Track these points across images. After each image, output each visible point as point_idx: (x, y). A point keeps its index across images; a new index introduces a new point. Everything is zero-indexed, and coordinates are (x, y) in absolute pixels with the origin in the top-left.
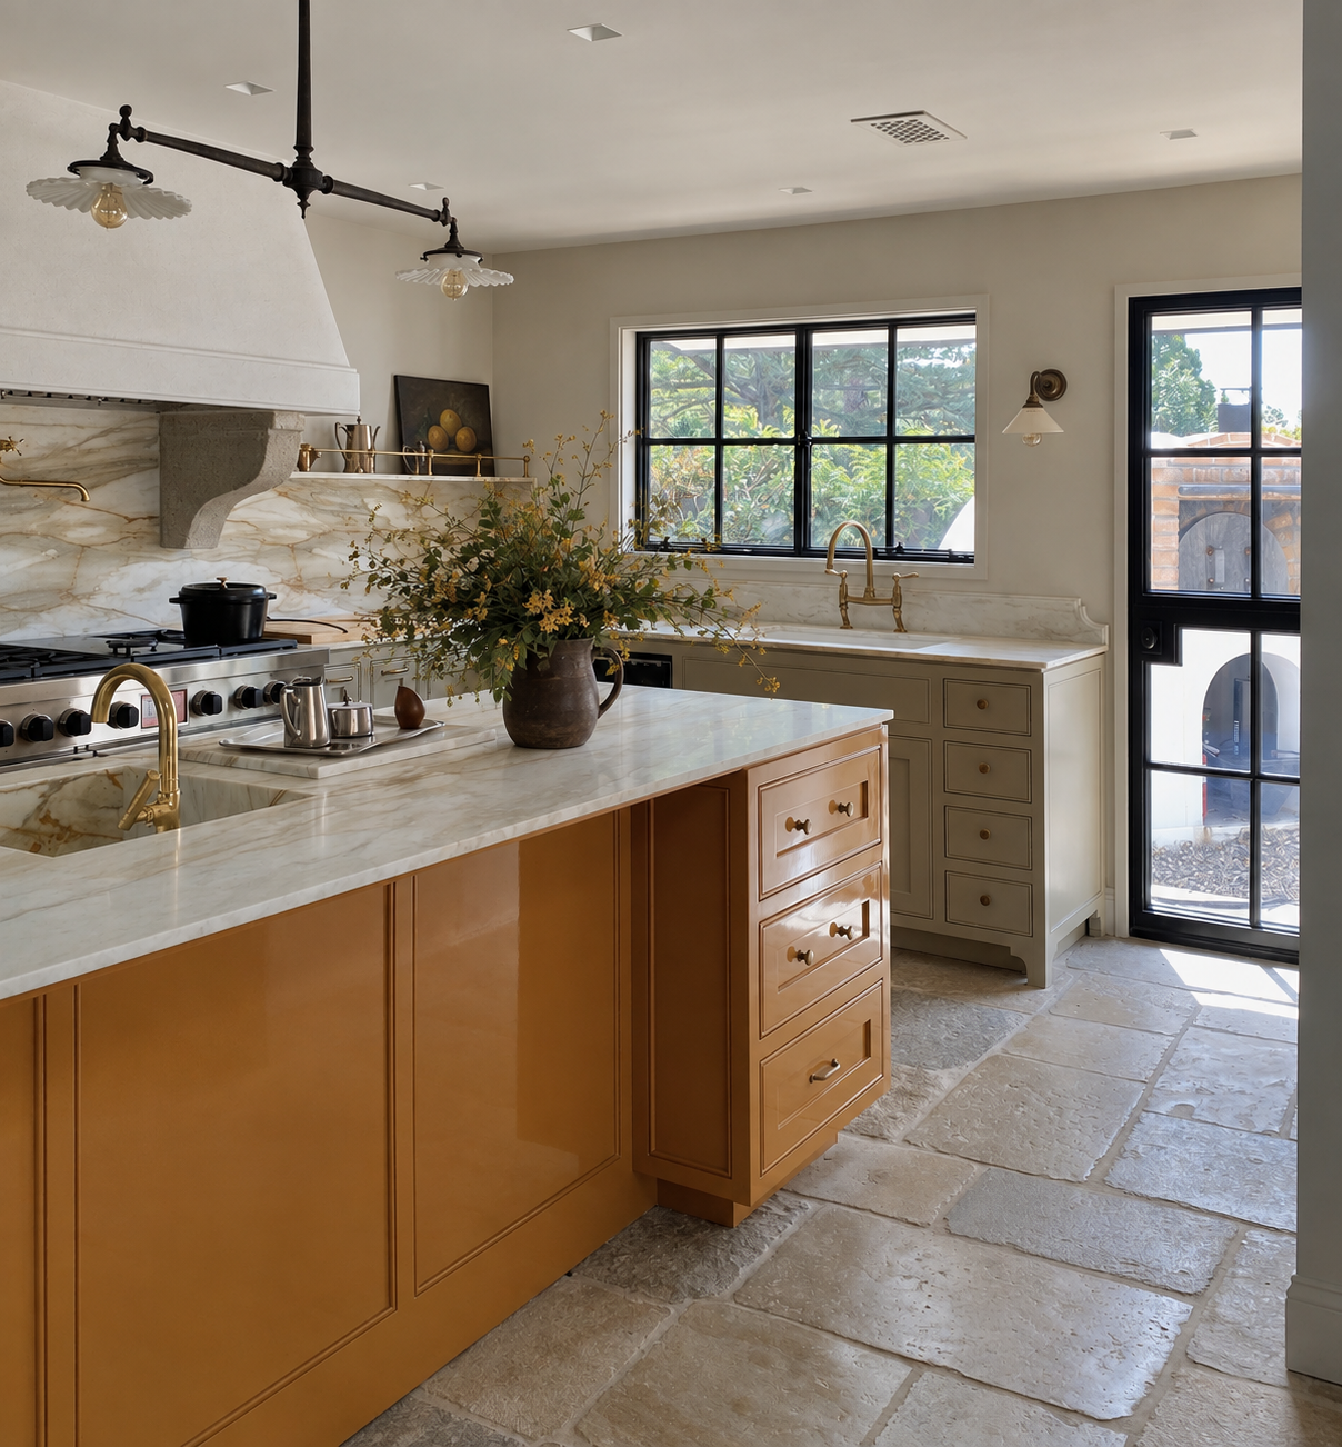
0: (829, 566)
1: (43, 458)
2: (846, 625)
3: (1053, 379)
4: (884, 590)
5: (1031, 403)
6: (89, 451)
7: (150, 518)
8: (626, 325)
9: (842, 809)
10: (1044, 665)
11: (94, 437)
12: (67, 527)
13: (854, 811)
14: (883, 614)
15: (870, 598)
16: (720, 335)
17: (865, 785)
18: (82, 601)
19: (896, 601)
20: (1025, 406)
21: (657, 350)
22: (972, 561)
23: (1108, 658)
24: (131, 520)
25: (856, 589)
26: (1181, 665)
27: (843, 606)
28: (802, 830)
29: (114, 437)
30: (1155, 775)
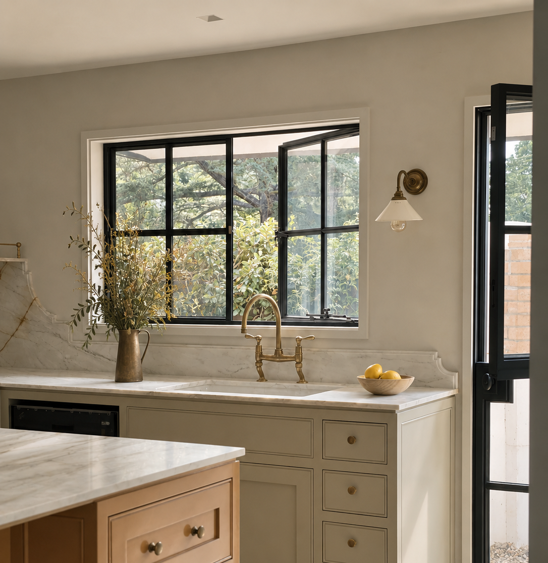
0: (243, 330)
2: (262, 377)
3: (418, 177)
4: (289, 350)
5: (398, 196)
8: (94, 137)
9: (196, 532)
10: (397, 407)
13: (208, 533)
14: (288, 369)
15: (278, 356)
16: (168, 145)
17: (217, 511)
19: (298, 357)
20: (393, 199)
21: (121, 159)
22: (356, 325)
23: (456, 399)
25: (269, 349)
26: (512, 402)
27: (259, 363)
28: (154, 552)
30: (493, 493)
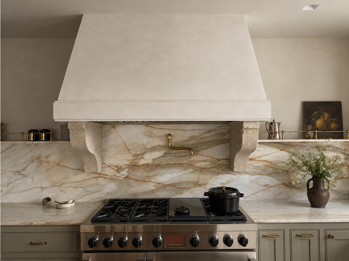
1: (188, 140)
6: (204, 138)
7: (227, 159)
11: (204, 133)
12: (196, 162)
18: (202, 186)
24: (219, 160)
29: (212, 133)
